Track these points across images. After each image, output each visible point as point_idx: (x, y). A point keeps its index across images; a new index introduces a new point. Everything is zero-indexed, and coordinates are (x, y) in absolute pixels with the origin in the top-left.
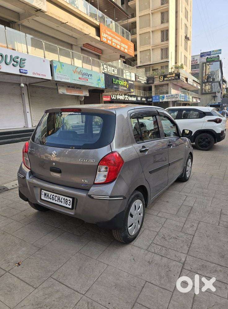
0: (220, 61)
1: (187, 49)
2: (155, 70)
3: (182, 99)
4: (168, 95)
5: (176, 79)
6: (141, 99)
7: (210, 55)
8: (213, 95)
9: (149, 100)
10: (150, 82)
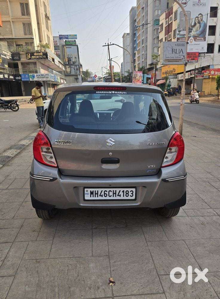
0: (77, 46)
1: (48, 29)
2: (19, 45)
3: (53, 79)
4: (38, 74)
5: (44, 58)
6: (9, 77)
7: (67, 38)
8: (75, 77)
9: (17, 78)
10: (15, 58)
